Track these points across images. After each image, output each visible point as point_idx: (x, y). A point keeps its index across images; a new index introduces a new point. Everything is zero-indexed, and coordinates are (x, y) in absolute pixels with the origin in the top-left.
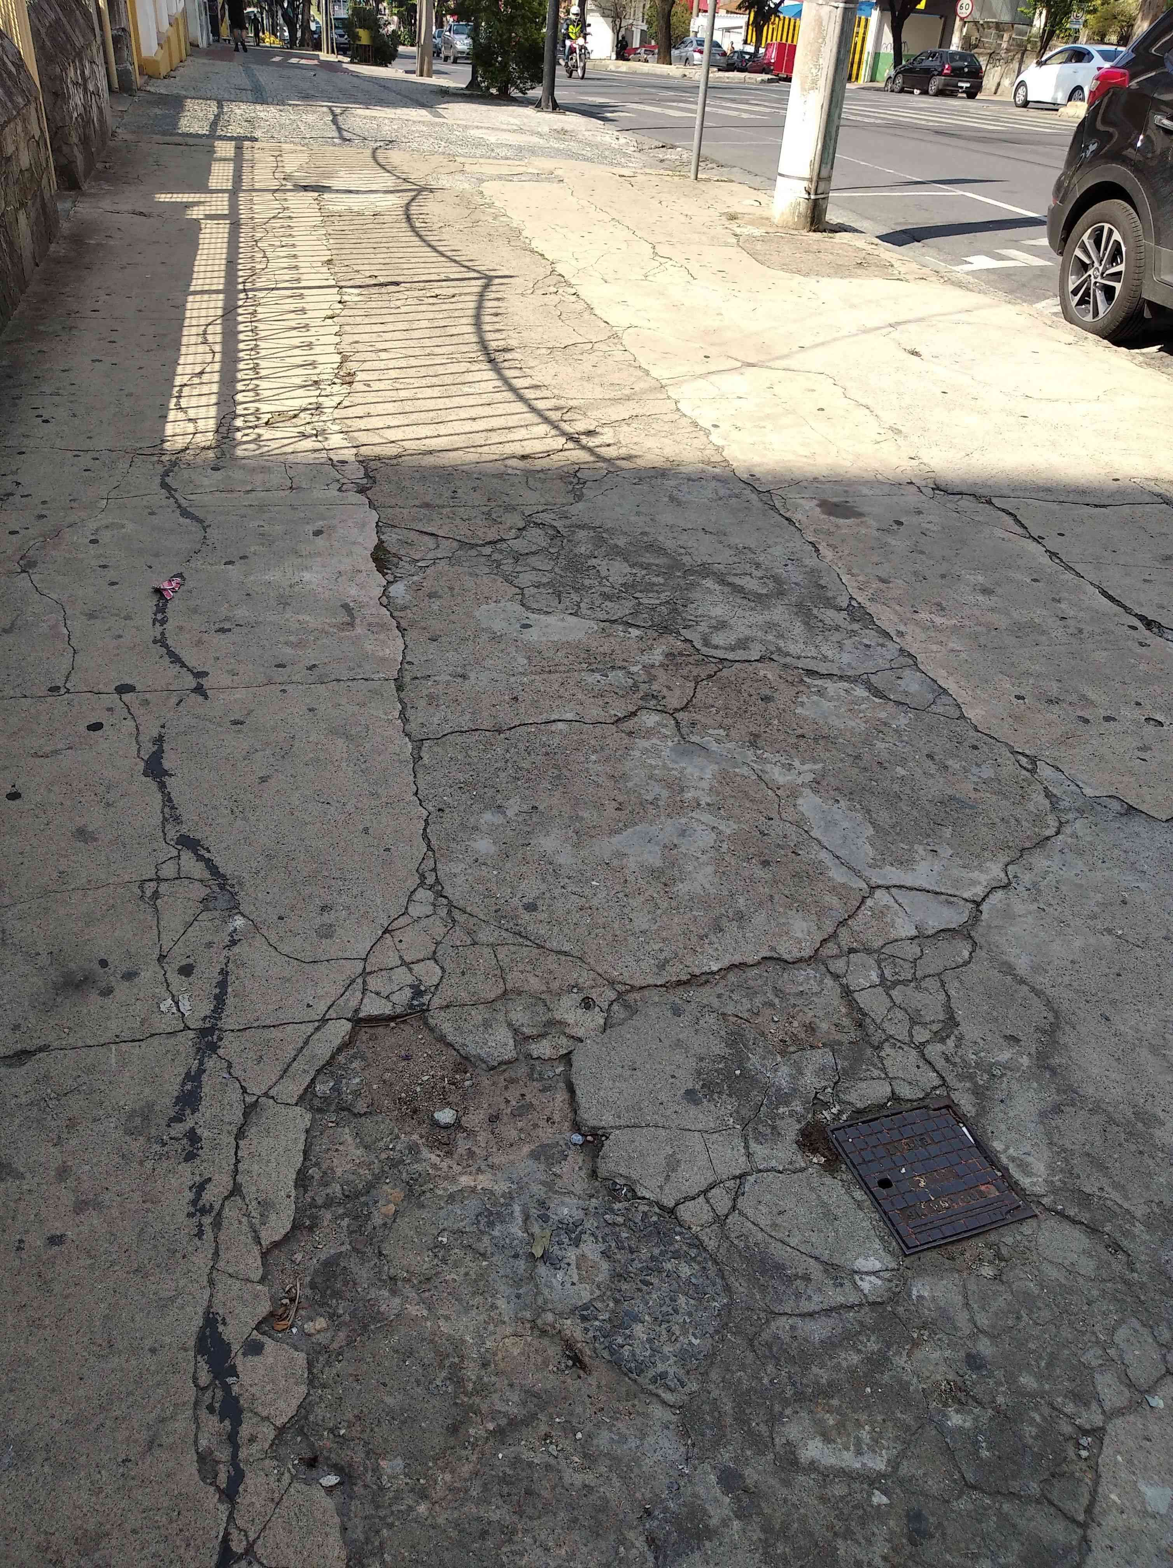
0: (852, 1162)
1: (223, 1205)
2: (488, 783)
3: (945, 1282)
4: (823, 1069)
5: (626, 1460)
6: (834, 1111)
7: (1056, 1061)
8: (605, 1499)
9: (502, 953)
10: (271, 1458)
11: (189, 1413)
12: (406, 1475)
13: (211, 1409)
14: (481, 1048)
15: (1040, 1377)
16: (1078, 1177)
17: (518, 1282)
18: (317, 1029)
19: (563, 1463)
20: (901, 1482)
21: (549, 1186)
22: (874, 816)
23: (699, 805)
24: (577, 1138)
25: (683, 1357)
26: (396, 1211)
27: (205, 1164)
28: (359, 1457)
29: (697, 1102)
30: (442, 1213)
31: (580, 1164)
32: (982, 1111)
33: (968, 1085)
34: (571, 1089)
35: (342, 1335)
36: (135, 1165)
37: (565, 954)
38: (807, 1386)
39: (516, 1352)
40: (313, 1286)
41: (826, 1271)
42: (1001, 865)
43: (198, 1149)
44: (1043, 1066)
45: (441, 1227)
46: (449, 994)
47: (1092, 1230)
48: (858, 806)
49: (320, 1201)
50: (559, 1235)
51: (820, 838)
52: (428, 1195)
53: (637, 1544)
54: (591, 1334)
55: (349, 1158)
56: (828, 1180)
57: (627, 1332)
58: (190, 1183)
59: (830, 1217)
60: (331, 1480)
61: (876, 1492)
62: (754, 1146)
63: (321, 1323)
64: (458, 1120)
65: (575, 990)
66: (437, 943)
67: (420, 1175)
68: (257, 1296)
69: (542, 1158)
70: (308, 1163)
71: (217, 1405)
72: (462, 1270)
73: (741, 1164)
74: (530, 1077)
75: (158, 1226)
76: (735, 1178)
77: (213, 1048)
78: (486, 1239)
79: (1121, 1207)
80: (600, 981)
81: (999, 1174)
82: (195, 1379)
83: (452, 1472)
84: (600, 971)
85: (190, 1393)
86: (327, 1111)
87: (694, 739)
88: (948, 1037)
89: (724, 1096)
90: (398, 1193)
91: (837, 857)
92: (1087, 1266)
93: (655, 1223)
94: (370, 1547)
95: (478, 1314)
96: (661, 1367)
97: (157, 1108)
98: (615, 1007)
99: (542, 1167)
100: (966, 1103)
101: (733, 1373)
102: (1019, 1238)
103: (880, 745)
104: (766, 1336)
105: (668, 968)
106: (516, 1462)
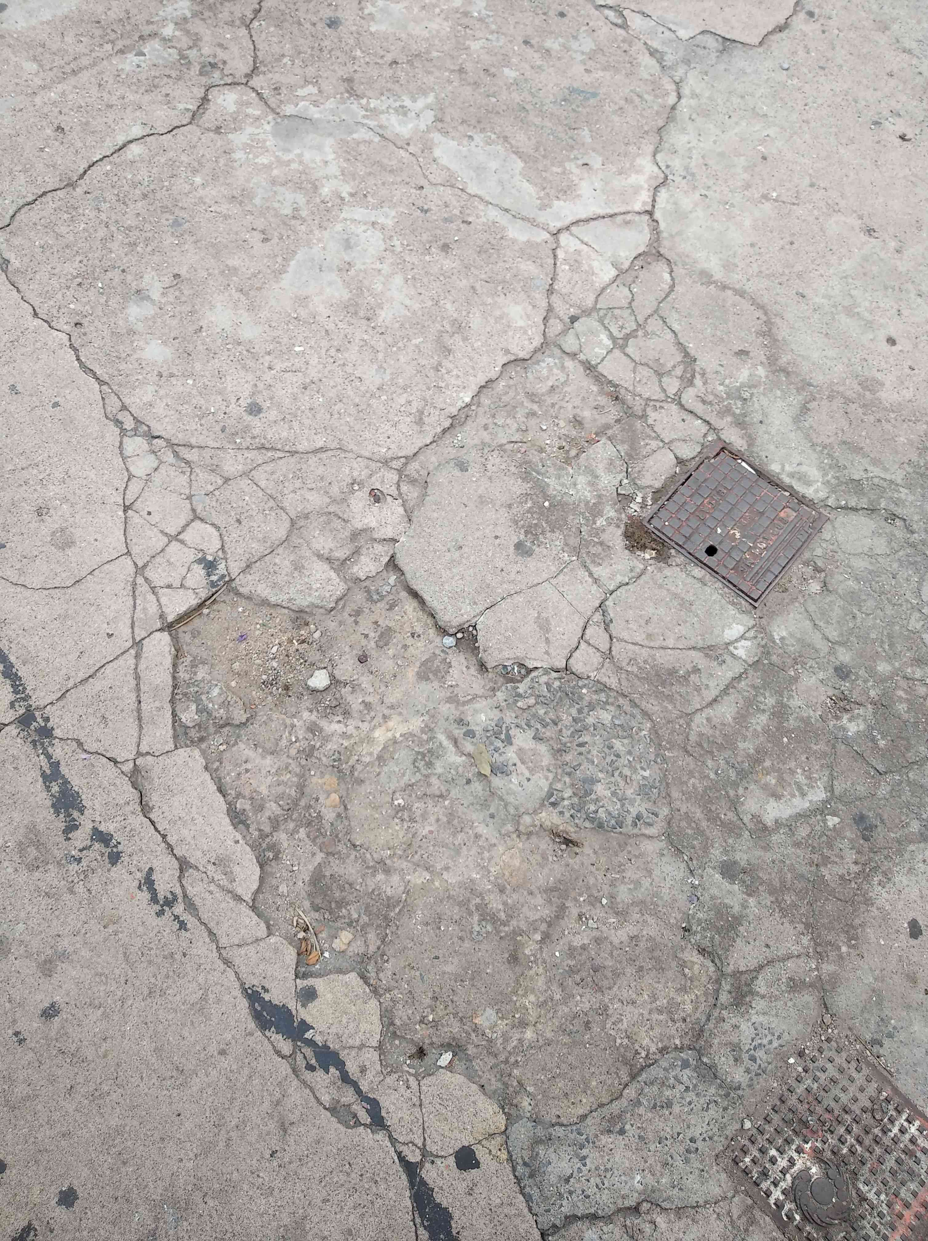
0: (677, 544)
1: (182, 886)
2: (107, 264)
3: (792, 615)
4: (611, 463)
5: (648, 899)
6: (639, 499)
7: (784, 360)
8: (650, 939)
9: (260, 476)
10: (389, 1073)
11: (295, 1082)
12: (502, 1018)
13: (310, 1068)
14: (310, 595)
15: (889, 659)
16: (845, 467)
17: (485, 805)
18: (138, 656)
19: (604, 928)
20: (840, 799)
21: (452, 699)
22: (513, 142)
23: (342, 199)
24: (449, 641)
25: (644, 790)
26: (341, 798)
27: (135, 857)
28: (456, 1027)
29: (529, 553)
30: (383, 778)
31: (465, 664)
32: (751, 441)
33: (729, 419)
34: (415, 595)
35: (372, 936)
36: (67, 896)
37: (322, 450)
38: (743, 762)
39: (517, 862)
40: (317, 909)
41: (707, 655)
42: (649, 158)
43: (116, 846)
44: (777, 371)
45: (390, 791)
46: (241, 551)
47: (872, 510)
48: (493, 136)
49: (267, 829)
50: (492, 744)
51: (479, 193)
52: (359, 767)
53: (695, 960)
54: (567, 815)
55: (264, 772)
56: (668, 572)
57: (593, 796)
58: (136, 883)
59: (686, 605)
60: (447, 1057)
61: (828, 817)
62: (597, 571)
63: (346, 936)
64: (332, 676)
65: (356, 487)
66: (189, 498)
67: (339, 753)
68: (276, 950)
69: (431, 676)
70: (230, 798)
71: (313, 1062)
72: (432, 819)
73: (595, 595)
74: (370, 599)
75: (138, 942)
76: (596, 610)
77: (46, 732)
78: (434, 780)
79: (885, 480)
80: (373, 465)
81: (787, 494)
82: (278, 1053)
83: (533, 991)
84: (367, 454)
85: (284, 1068)
86: (209, 735)
87: (289, 109)
88: (693, 376)
89: (548, 535)
90: (331, 780)
91: (507, 210)
92: (881, 546)
93: (560, 688)
94: (511, 1089)
95: (469, 850)
96: (634, 811)
97: (41, 827)
98: (404, 488)
99: (436, 684)
100: (736, 440)
101: (686, 783)
102: (824, 545)
103: (475, 46)
104: (693, 738)
105: (426, 420)
106: (571, 951)
